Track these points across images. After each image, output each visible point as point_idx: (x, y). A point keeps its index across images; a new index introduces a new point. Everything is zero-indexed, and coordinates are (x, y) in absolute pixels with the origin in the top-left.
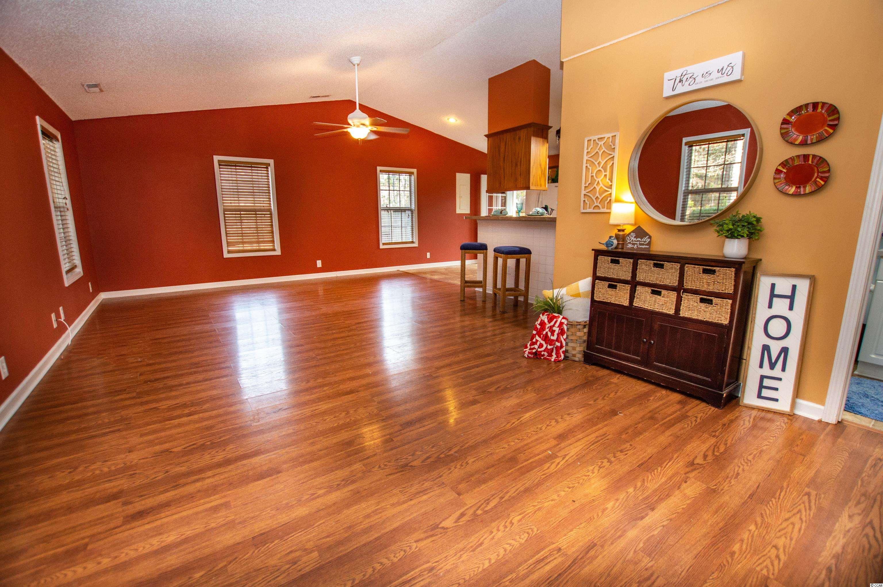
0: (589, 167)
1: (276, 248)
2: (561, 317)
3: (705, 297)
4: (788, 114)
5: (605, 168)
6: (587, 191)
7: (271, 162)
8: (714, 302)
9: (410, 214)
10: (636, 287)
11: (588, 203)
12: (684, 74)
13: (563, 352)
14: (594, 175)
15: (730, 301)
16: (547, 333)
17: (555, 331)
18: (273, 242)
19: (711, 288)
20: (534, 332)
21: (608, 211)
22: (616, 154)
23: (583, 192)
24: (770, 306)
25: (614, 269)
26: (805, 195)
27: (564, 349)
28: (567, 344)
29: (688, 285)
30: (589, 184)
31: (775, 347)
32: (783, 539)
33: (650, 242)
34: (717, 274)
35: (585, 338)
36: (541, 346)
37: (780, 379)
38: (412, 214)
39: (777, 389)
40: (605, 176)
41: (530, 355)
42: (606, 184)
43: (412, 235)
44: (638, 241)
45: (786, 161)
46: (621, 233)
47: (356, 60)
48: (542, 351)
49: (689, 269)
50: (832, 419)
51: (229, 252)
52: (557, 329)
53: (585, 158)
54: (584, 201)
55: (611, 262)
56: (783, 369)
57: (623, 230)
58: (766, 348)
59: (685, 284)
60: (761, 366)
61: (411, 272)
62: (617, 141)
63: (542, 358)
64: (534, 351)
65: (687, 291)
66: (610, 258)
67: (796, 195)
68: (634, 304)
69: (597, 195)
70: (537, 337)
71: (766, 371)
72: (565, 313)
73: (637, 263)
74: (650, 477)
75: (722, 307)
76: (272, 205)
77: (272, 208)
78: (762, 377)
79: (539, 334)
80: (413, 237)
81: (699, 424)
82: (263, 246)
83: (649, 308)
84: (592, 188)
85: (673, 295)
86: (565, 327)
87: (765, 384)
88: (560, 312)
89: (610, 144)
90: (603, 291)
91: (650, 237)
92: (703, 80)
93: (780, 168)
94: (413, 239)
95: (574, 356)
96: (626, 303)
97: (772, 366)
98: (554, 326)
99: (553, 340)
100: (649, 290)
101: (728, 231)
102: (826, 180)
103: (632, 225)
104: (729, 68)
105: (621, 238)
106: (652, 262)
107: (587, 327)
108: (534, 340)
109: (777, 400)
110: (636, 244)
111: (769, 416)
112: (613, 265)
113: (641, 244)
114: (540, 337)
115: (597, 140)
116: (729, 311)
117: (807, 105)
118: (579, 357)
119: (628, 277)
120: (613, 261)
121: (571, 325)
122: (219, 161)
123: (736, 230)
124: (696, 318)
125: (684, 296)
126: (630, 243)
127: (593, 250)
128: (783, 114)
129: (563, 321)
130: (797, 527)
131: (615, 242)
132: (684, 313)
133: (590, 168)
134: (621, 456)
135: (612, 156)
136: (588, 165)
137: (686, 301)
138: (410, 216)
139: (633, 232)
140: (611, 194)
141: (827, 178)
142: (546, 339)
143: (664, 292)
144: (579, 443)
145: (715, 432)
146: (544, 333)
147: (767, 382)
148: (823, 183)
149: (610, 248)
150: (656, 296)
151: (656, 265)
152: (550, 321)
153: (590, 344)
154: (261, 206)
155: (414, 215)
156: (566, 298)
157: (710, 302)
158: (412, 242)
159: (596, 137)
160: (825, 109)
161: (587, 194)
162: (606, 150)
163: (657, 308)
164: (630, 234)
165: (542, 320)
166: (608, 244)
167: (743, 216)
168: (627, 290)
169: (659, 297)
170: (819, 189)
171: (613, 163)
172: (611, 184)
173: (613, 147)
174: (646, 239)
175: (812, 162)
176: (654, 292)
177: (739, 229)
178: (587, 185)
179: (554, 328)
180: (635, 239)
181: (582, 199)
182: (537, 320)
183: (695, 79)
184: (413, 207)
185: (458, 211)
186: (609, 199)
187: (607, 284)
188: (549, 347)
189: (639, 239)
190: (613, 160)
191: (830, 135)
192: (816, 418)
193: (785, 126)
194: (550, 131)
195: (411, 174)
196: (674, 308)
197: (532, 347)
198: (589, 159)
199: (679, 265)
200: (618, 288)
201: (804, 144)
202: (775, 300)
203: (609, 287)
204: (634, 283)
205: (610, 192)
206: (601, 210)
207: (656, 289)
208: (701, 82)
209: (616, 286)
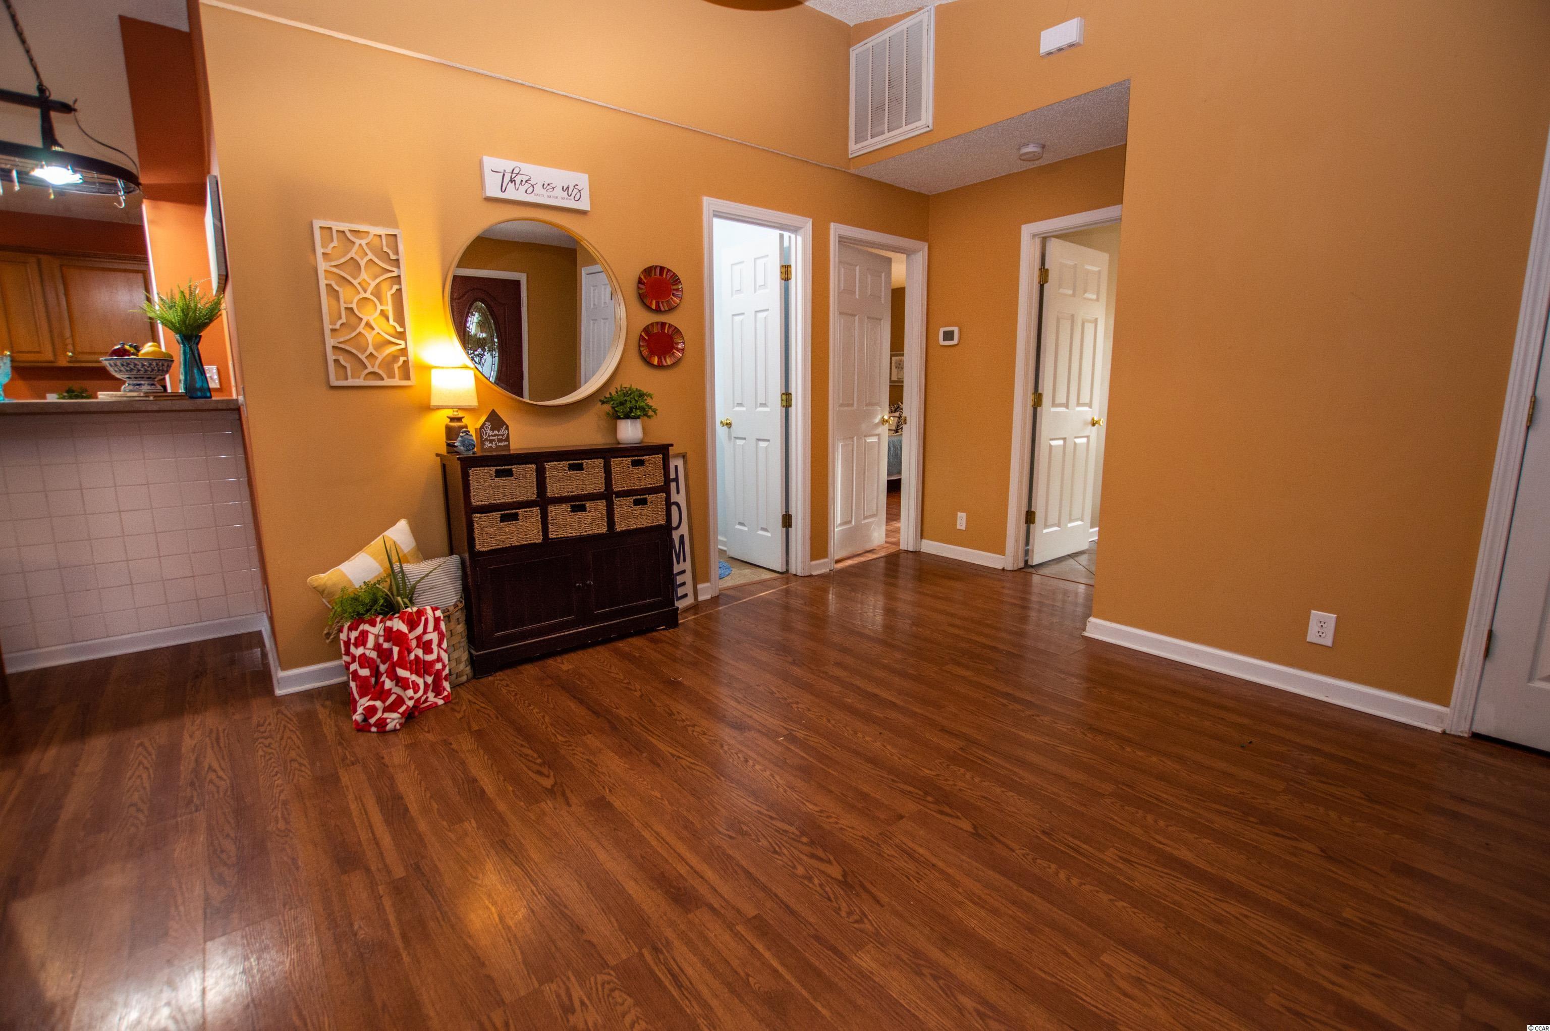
0: (335, 286)
3: (639, 497)
4: (641, 274)
5: (379, 296)
6: (342, 340)
8: (649, 500)
10: (547, 508)
11: (348, 366)
12: (516, 171)
13: (446, 676)
14: (354, 306)
17: (431, 641)
19: (642, 485)
21: (408, 383)
22: (405, 273)
23: (330, 342)
25: (503, 487)
26: (668, 367)
27: (446, 670)
28: (448, 658)
29: (618, 486)
30: (342, 324)
31: (676, 537)
33: (508, 436)
34: (646, 464)
35: (466, 631)
37: (684, 572)
39: (684, 583)
40: (384, 312)
42: (392, 330)
44: (495, 435)
45: (648, 326)
46: (456, 424)
49: (615, 464)
52: (434, 636)
53: (323, 266)
54: (337, 361)
55: (496, 477)
56: (684, 560)
57: (459, 419)
59: (614, 486)
62: (401, 248)
65: (621, 494)
66: (494, 469)
67: (660, 366)
68: (550, 536)
69: (371, 349)
71: (676, 567)
73: (543, 469)
75: (656, 504)
83: (573, 535)
84: (354, 334)
85: (602, 505)
86: (442, 625)
89: (386, 249)
90: (492, 531)
91: (507, 428)
92: (544, 192)
93: (643, 334)
95: (460, 674)
96: (539, 539)
97: (678, 560)
98: (425, 632)
100: (566, 507)
102: (682, 352)
104: (576, 190)
106: (566, 463)
107: (463, 609)
109: (686, 595)
110: (494, 440)
111: (688, 614)
112: (500, 481)
113: (499, 440)
114: (405, 668)
115: (347, 233)
116: (664, 506)
117: (655, 268)
118: (466, 672)
119: (533, 494)
120: (500, 474)
121: (446, 616)
124: (635, 527)
125: (616, 502)
126: (486, 440)
128: (637, 272)
129: (438, 613)
132: (620, 527)
133: (341, 290)
135: (395, 274)
136: (333, 283)
137: (619, 510)
139: (488, 420)
140: (405, 350)
141: (681, 350)
143: (588, 505)
147: (678, 580)
148: (680, 355)
150: (579, 513)
151: (572, 467)
152: (413, 626)
157: (643, 502)
159: (345, 227)
160: (669, 275)
161: (343, 346)
162: (376, 260)
168: (537, 516)
169: (583, 514)
170: (678, 361)
171: (399, 290)
172: (399, 329)
173: (393, 257)
174: (503, 431)
175: (669, 331)
176: (575, 509)
178: (338, 326)
179: (427, 637)
180: (491, 433)
181: (331, 357)
183: (532, 186)
187: (498, 514)
189: (496, 432)
190: (399, 284)
191: (676, 304)
192: (710, 597)
193: (640, 287)
196: (606, 523)
198: (334, 269)
199: (603, 461)
200: (519, 517)
201: (658, 310)
203: (502, 521)
204: (543, 501)
205: (403, 346)
206: (387, 382)
207: (578, 503)
208: (542, 195)
209: (516, 515)
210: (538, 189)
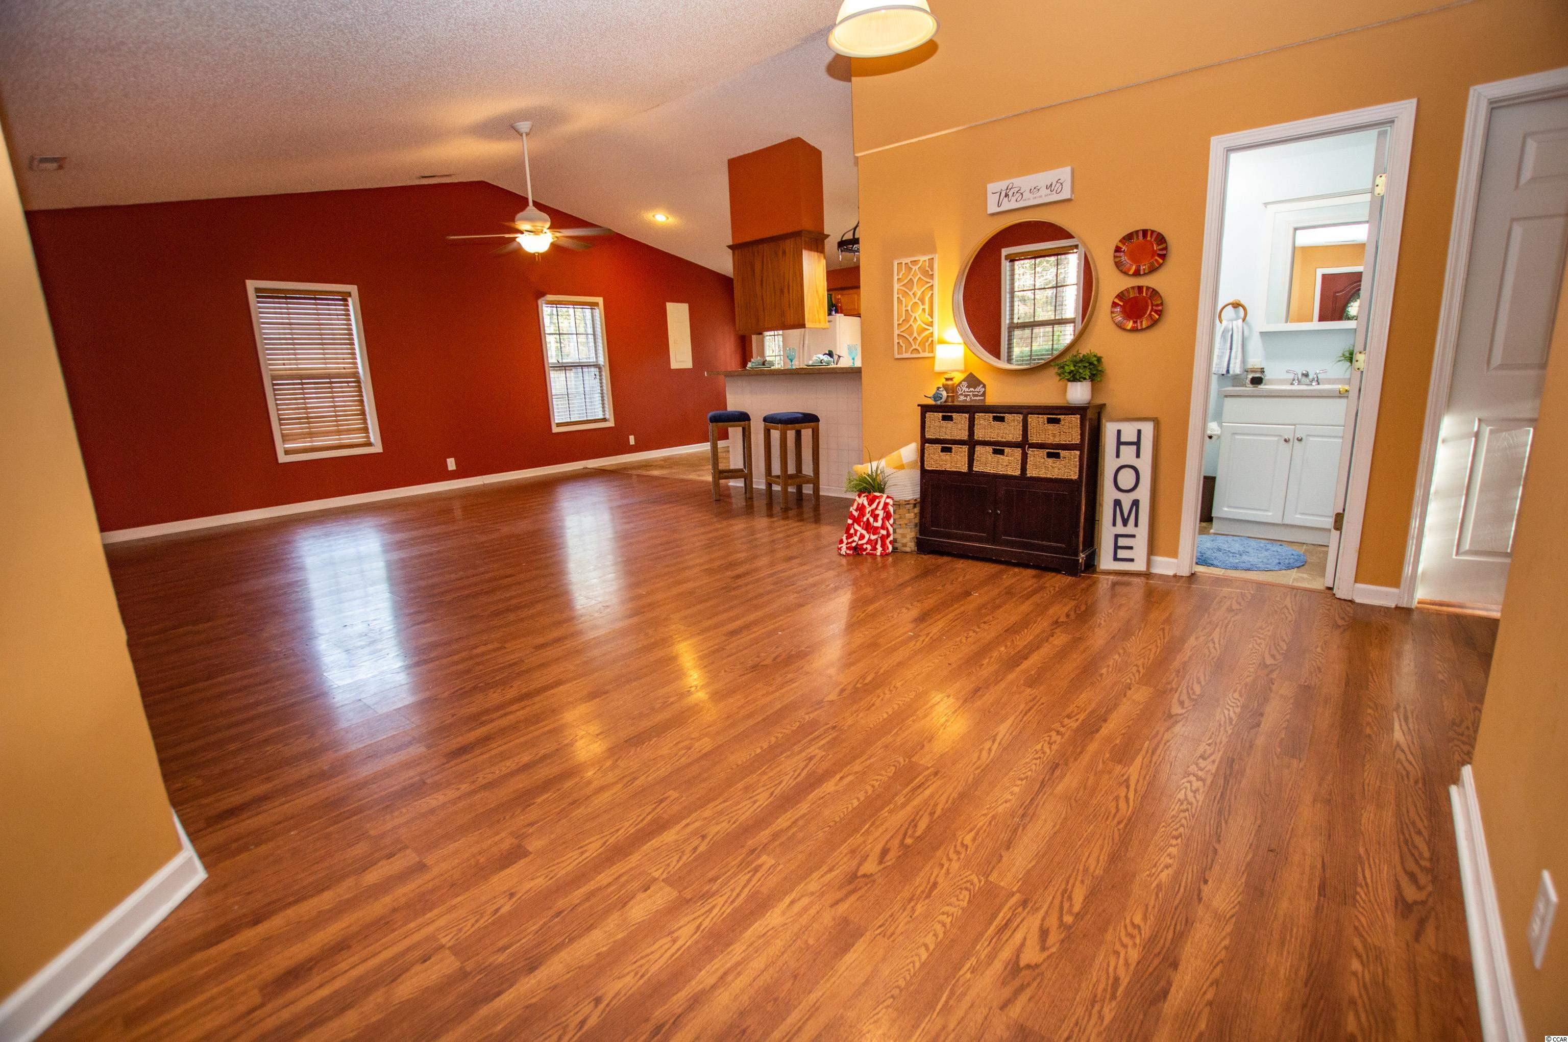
0: (901, 298)
1: (372, 440)
2: (885, 496)
3: (1052, 451)
4: (1120, 241)
5: (922, 300)
6: (902, 330)
7: (353, 289)
8: (1061, 455)
9: (597, 373)
10: (974, 448)
11: (904, 346)
12: (1010, 187)
13: (890, 542)
14: (909, 308)
15: (1078, 453)
16: (868, 519)
17: (878, 515)
18: (366, 430)
19: (1057, 440)
20: (850, 521)
21: (931, 355)
22: (936, 282)
23: (896, 332)
24: (1118, 456)
25: (946, 428)
26: (1142, 330)
27: (891, 538)
28: (895, 532)
29: (1033, 439)
30: (904, 320)
31: (1126, 501)
32: (1142, 660)
33: (984, 392)
34: (1062, 422)
35: (917, 520)
36: (862, 537)
37: (1134, 536)
38: (600, 372)
39: (1131, 548)
40: (924, 310)
41: (848, 552)
42: (926, 321)
43: (603, 408)
44: (970, 391)
45: (1122, 292)
46: (950, 383)
47: (524, 126)
48: (863, 544)
49: (1033, 420)
50: (1185, 572)
51: (287, 452)
52: (880, 513)
53: (896, 286)
54: (898, 343)
55: (943, 420)
56: (1136, 525)
57: (951, 379)
58: (1117, 503)
59: (1029, 438)
60: (1114, 524)
61: (608, 468)
62: (936, 266)
63: (864, 553)
64: (854, 544)
65: (1033, 446)
66: (941, 414)
67: (1134, 330)
68: (974, 469)
69: (915, 335)
70: (856, 526)
71: (1120, 529)
72: (888, 491)
73: (974, 418)
74: (1018, 638)
75: (1070, 459)
76: (360, 365)
77: (360, 370)
78: (1117, 536)
79: (857, 520)
80: (604, 411)
81: (1058, 592)
82: (346, 439)
83: (992, 472)
84: (908, 326)
85: (1018, 452)
86: (891, 509)
87: (1120, 544)
88: (882, 491)
89: (927, 269)
90: (936, 457)
91: (984, 386)
92: (1031, 196)
93: (1117, 301)
94: (604, 415)
95: (905, 545)
96: (965, 469)
97: (1125, 522)
98: (876, 508)
99: (877, 528)
100: (989, 449)
101: (1070, 373)
102: (1160, 313)
103: (962, 372)
104: (1059, 184)
105: (951, 389)
106: (991, 415)
107: (918, 505)
108: (852, 531)
109: (1132, 560)
110: (969, 395)
111: (1125, 578)
112: (944, 423)
113: (974, 396)
114: (859, 526)
115: (910, 264)
116: (1078, 463)
117: (1137, 232)
118: (911, 546)
119: (964, 436)
120: (945, 418)
121: (897, 505)
122: (258, 290)
123: (1078, 372)
124: (1044, 476)
125: (1030, 452)
126: (961, 394)
127: (919, 405)
128: (1115, 241)
129: (888, 500)
130: (1153, 651)
131: (944, 394)
132: (1030, 473)
133: (904, 300)
134: (986, 627)
135: (930, 284)
136: (900, 296)
137: (1032, 459)
138: (598, 377)
139: (964, 380)
140: (932, 333)
141: (1161, 311)
142: (868, 527)
143: (1007, 450)
144: (939, 623)
145: (1075, 596)
146: (865, 519)
147: (1122, 542)
148: (1157, 317)
149: (939, 403)
150: (999, 456)
151: (995, 419)
152: (871, 503)
153: (923, 527)
154: (339, 368)
155: (604, 374)
156: (888, 471)
157: (1057, 456)
158: (604, 420)
159: (908, 260)
160: (1154, 236)
161: (902, 334)
162: (922, 277)
163: (1001, 471)
164: (961, 383)
165: (859, 504)
166: (936, 397)
167: (1084, 356)
168: (965, 452)
169: (1002, 457)
170: (1154, 323)
171: (932, 294)
172: (930, 320)
173: (931, 273)
174: (980, 389)
175: (1146, 294)
176: (996, 452)
177: (1081, 371)
178: (901, 322)
179: (877, 512)
180: (967, 390)
181: (896, 341)
182: (852, 505)
183: (1022, 194)
184: (602, 360)
185: (674, 365)
186: (930, 340)
187: (939, 446)
188: (873, 537)
189: (972, 389)
190: (932, 290)
191: (1161, 265)
192: (1171, 573)
193: (1117, 254)
194: (826, 241)
195: (593, 305)
196: (1020, 468)
197: (850, 540)
198: (901, 288)
199: (1021, 416)
200: (953, 451)
201: (1137, 273)
202: (1122, 448)
203: (942, 451)
204: (972, 443)
205: (931, 331)
206: (922, 355)
207: (999, 448)
208: (1029, 199)
209: (951, 448)
210: (1027, 195)
